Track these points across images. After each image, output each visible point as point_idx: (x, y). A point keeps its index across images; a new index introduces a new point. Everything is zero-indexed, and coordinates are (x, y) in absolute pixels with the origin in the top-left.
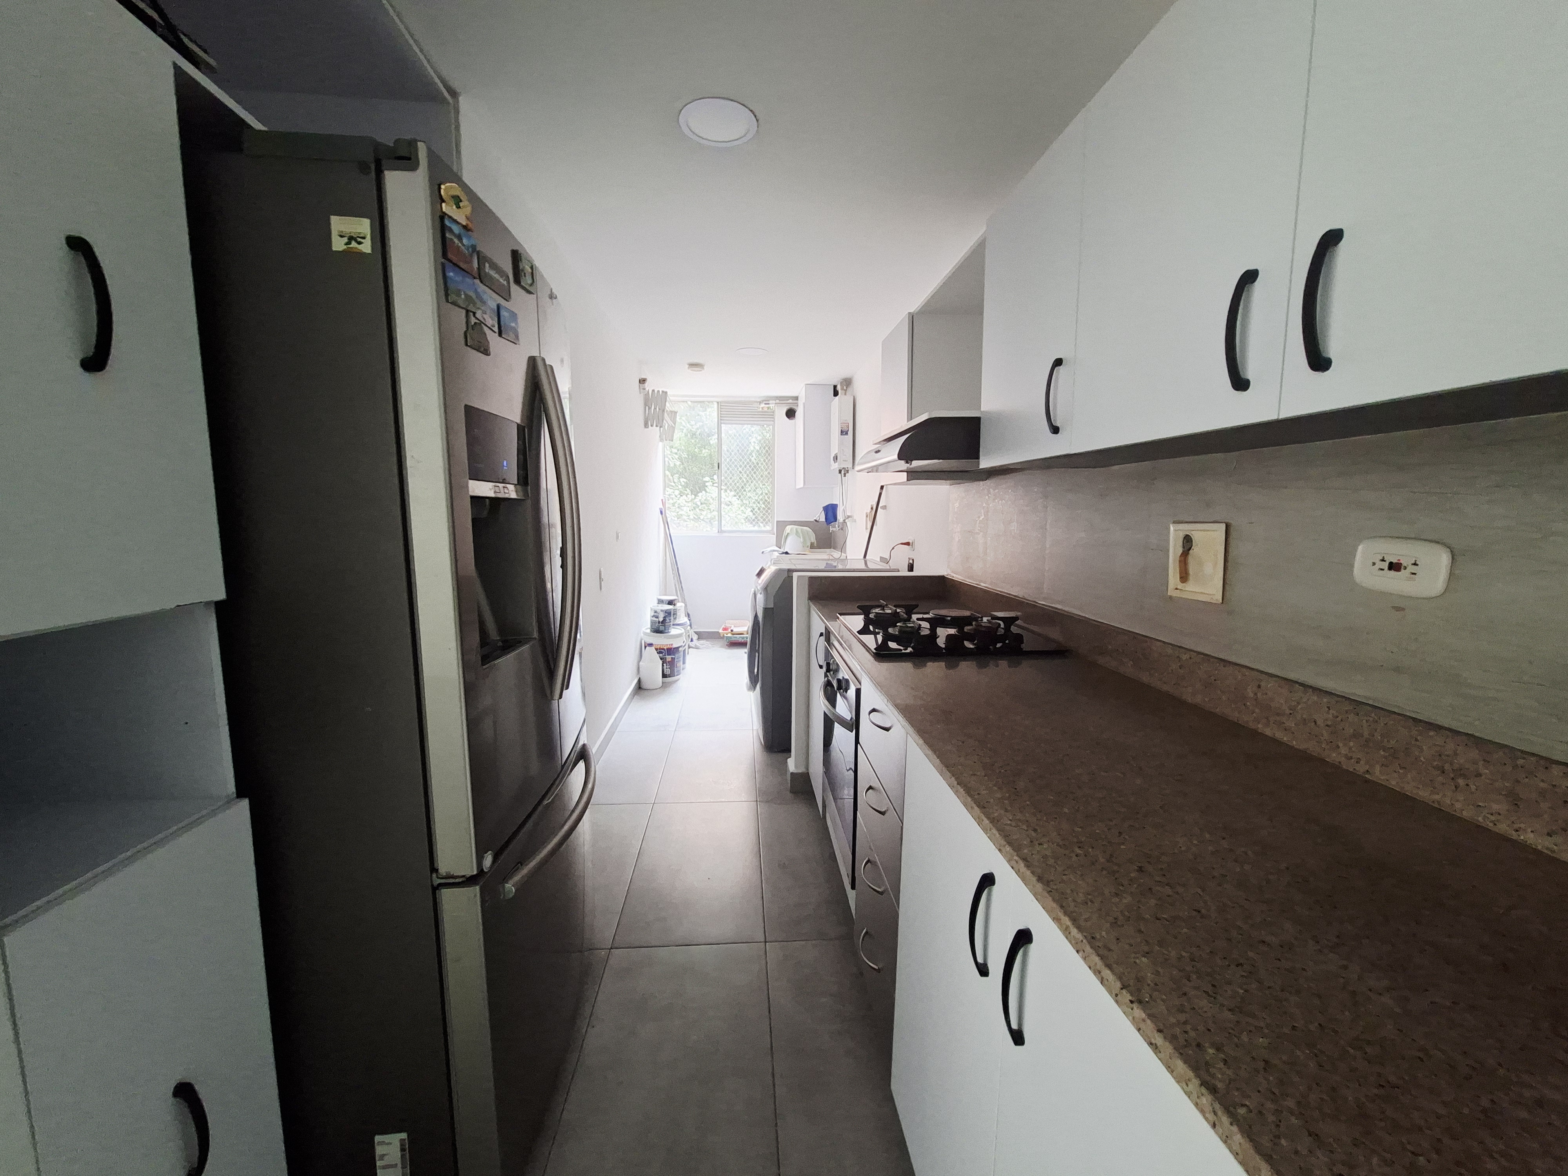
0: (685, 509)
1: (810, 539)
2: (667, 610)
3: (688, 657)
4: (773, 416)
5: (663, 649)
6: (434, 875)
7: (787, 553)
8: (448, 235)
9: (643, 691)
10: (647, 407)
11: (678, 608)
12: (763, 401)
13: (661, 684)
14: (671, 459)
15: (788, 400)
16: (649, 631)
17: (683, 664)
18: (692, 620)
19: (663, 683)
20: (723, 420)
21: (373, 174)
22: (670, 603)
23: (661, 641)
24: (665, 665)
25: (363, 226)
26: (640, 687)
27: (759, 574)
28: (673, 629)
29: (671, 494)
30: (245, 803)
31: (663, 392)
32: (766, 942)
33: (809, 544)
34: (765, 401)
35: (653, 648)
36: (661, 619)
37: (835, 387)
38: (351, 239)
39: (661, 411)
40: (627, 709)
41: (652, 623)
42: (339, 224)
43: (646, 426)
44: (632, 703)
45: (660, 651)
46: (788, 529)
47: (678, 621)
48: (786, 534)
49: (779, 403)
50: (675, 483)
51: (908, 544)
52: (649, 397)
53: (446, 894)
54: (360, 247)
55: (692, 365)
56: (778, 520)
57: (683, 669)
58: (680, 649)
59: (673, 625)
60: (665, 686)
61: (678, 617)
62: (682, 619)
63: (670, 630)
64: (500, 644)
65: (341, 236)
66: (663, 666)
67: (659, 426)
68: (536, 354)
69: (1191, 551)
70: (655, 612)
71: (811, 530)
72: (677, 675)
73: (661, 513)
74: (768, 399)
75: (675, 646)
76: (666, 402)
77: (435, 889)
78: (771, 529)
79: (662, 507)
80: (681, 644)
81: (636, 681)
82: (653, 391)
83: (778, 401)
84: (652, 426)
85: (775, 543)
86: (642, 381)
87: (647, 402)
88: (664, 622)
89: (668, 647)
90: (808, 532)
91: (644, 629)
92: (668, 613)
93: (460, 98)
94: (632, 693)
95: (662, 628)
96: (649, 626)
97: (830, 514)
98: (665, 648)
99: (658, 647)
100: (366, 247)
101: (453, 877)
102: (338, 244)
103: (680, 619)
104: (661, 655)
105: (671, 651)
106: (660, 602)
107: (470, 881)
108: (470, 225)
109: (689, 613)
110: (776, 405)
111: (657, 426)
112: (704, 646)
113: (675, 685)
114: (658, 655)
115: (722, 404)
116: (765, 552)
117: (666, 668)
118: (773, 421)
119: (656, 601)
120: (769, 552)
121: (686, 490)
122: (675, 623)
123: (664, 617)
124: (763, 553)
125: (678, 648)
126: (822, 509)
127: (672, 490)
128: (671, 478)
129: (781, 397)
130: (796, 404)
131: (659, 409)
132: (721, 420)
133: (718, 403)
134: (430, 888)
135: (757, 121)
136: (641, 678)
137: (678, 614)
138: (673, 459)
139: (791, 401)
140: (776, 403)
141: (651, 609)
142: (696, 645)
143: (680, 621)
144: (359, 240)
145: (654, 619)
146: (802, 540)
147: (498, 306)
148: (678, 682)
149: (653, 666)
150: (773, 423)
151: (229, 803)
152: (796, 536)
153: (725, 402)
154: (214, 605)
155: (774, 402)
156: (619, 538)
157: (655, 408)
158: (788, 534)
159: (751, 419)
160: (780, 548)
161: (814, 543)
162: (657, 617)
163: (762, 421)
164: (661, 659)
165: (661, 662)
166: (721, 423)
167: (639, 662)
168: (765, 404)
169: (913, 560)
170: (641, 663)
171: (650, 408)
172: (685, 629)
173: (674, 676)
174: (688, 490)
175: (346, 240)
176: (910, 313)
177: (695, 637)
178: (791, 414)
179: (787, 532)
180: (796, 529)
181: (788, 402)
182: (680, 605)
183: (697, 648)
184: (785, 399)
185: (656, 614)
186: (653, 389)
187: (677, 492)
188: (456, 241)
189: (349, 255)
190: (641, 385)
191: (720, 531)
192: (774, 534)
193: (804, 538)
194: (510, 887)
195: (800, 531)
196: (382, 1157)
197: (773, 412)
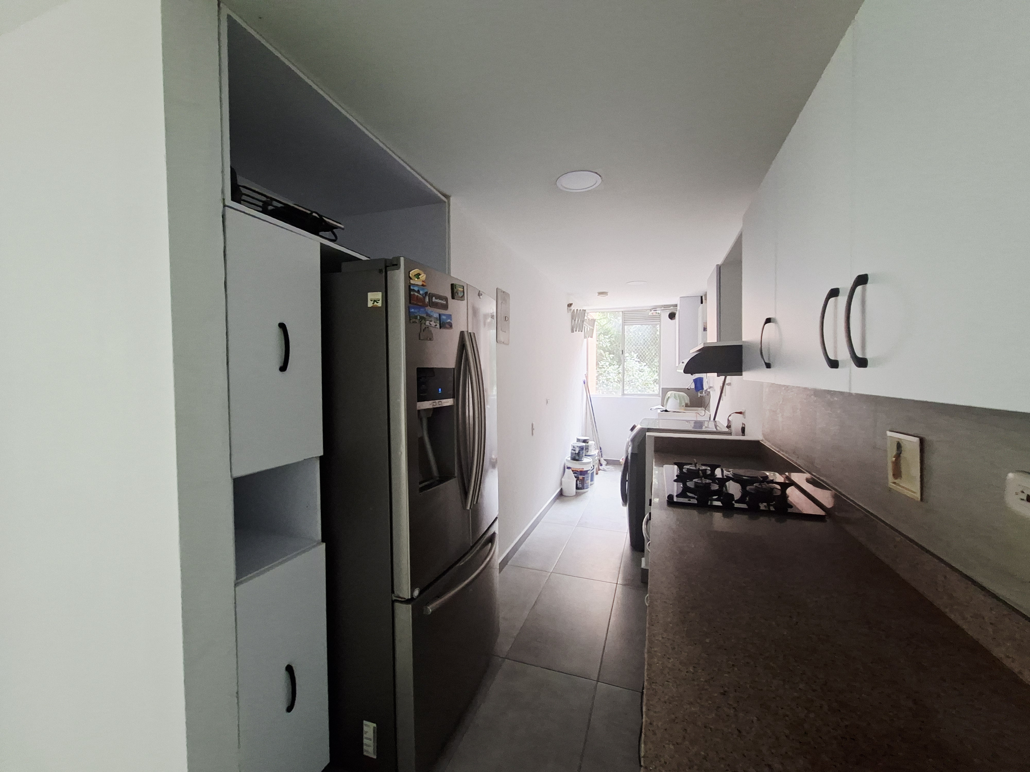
0: (611, 374)
1: (685, 401)
2: (581, 446)
3: (596, 477)
4: (659, 318)
5: (578, 471)
6: (393, 595)
7: (666, 411)
8: (412, 293)
9: (563, 497)
10: (573, 320)
11: (590, 445)
12: (652, 309)
13: (575, 494)
14: (604, 342)
15: (671, 307)
16: (569, 459)
17: (591, 481)
18: (603, 452)
19: (576, 493)
20: (625, 323)
21: (384, 274)
22: (585, 441)
23: (577, 466)
24: (578, 481)
25: (378, 295)
26: (561, 494)
27: (632, 429)
28: (585, 458)
29: (603, 364)
30: (324, 545)
31: (583, 310)
32: (598, 681)
33: (684, 404)
34: (654, 308)
35: (571, 470)
36: (577, 452)
37: (702, 297)
38: (375, 301)
39: (581, 322)
40: (550, 508)
41: (572, 454)
42: (371, 296)
43: (572, 331)
44: (554, 505)
45: (575, 472)
46: (669, 393)
47: (589, 453)
48: (667, 397)
49: (664, 310)
50: (606, 358)
51: (740, 413)
52: (574, 314)
53: (397, 605)
54: (378, 304)
55: (600, 293)
56: (663, 387)
57: (591, 485)
58: (588, 472)
59: (585, 455)
60: (577, 495)
61: (589, 451)
62: (594, 451)
63: (582, 459)
64: (438, 479)
65: (371, 301)
66: (577, 482)
67: (580, 331)
68: (464, 329)
69: (901, 455)
70: (574, 447)
71: (686, 395)
72: (586, 489)
73: (584, 383)
74: (656, 307)
75: (585, 470)
76: (584, 316)
77: (393, 602)
78: (658, 393)
79: (585, 379)
80: (590, 468)
81: (559, 490)
82: (577, 310)
83: (663, 308)
84: (576, 331)
85: (660, 403)
86: (570, 305)
87: (573, 318)
88: (579, 454)
89: (581, 470)
90: (683, 397)
91: (566, 458)
92: (582, 448)
93: (451, 198)
94: (555, 498)
95: (577, 458)
96: (570, 456)
97: (699, 385)
98: (579, 470)
99: (574, 470)
100: (379, 304)
101: (400, 597)
102: (370, 304)
103: (591, 452)
104: (576, 475)
105: (583, 473)
106: (578, 440)
107: (407, 601)
108: (424, 284)
109: (601, 447)
110: (662, 311)
111: (579, 331)
112: (609, 470)
113: (584, 495)
114: (573, 475)
115: (625, 313)
116: (652, 409)
117: (579, 483)
118: (660, 321)
119: (576, 440)
120: (655, 409)
121: (614, 362)
122: (587, 454)
123: (579, 451)
124: (651, 409)
125: (588, 471)
126: (693, 381)
127: (604, 362)
128: (604, 354)
129: (664, 305)
130: (676, 310)
131: (580, 321)
132: (624, 322)
133: (622, 312)
134: (391, 601)
135: (600, 176)
136: (564, 489)
137: (590, 448)
138: (605, 342)
139: (672, 308)
140: (661, 310)
141: (572, 445)
142: (604, 469)
143: (591, 453)
144: (377, 301)
145: (573, 451)
146: (678, 401)
147: (440, 315)
148: (586, 493)
149: (570, 482)
150: (659, 322)
151: (318, 544)
152: (675, 399)
153: (626, 311)
154: (319, 458)
155: (660, 309)
156: (548, 403)
157: (578, 320)
158: (669, 397)
159: (645, 321)
160: (663, 406)
161: (688, 403)
162: (574, 451)
163: (651, 322)
164: (576, 477)
165: (575, 479)
166: (624, 325)
167: (562, 478)
168: (654, 311)
169: (745, 425)
170: (563, 479)
171: (575, 321)
172: (592, 459)
173: (584, 489)
174: (615, 362)
175: (373, 302)
176: (718, 265)
177: (604, 463)
178: (672, 316)
179: (668, 396)
180: (675, 394)
181: (670, 308)
182: (591, 443)
183: (604, 470)
184: (669, 306)
185: (574, 448)
186: (577, 309)
187: (607, 364)
188: (416, 294)
189: (373, 308)
190: (569, 308)
191: (623, 394)
192: (660, 397)
193: (680, 401)
194: (430, 609)
195: (677, 396)
196: (366, 732)
197: (660, 316)
